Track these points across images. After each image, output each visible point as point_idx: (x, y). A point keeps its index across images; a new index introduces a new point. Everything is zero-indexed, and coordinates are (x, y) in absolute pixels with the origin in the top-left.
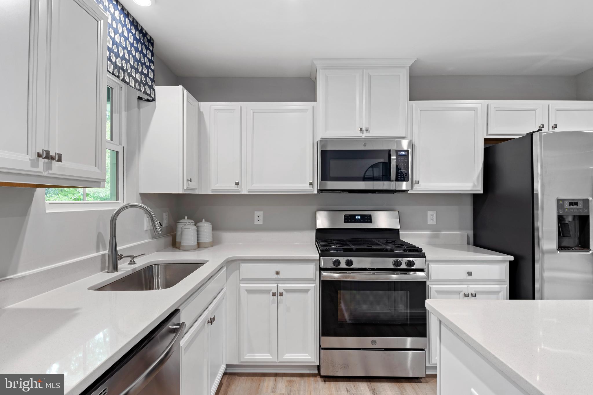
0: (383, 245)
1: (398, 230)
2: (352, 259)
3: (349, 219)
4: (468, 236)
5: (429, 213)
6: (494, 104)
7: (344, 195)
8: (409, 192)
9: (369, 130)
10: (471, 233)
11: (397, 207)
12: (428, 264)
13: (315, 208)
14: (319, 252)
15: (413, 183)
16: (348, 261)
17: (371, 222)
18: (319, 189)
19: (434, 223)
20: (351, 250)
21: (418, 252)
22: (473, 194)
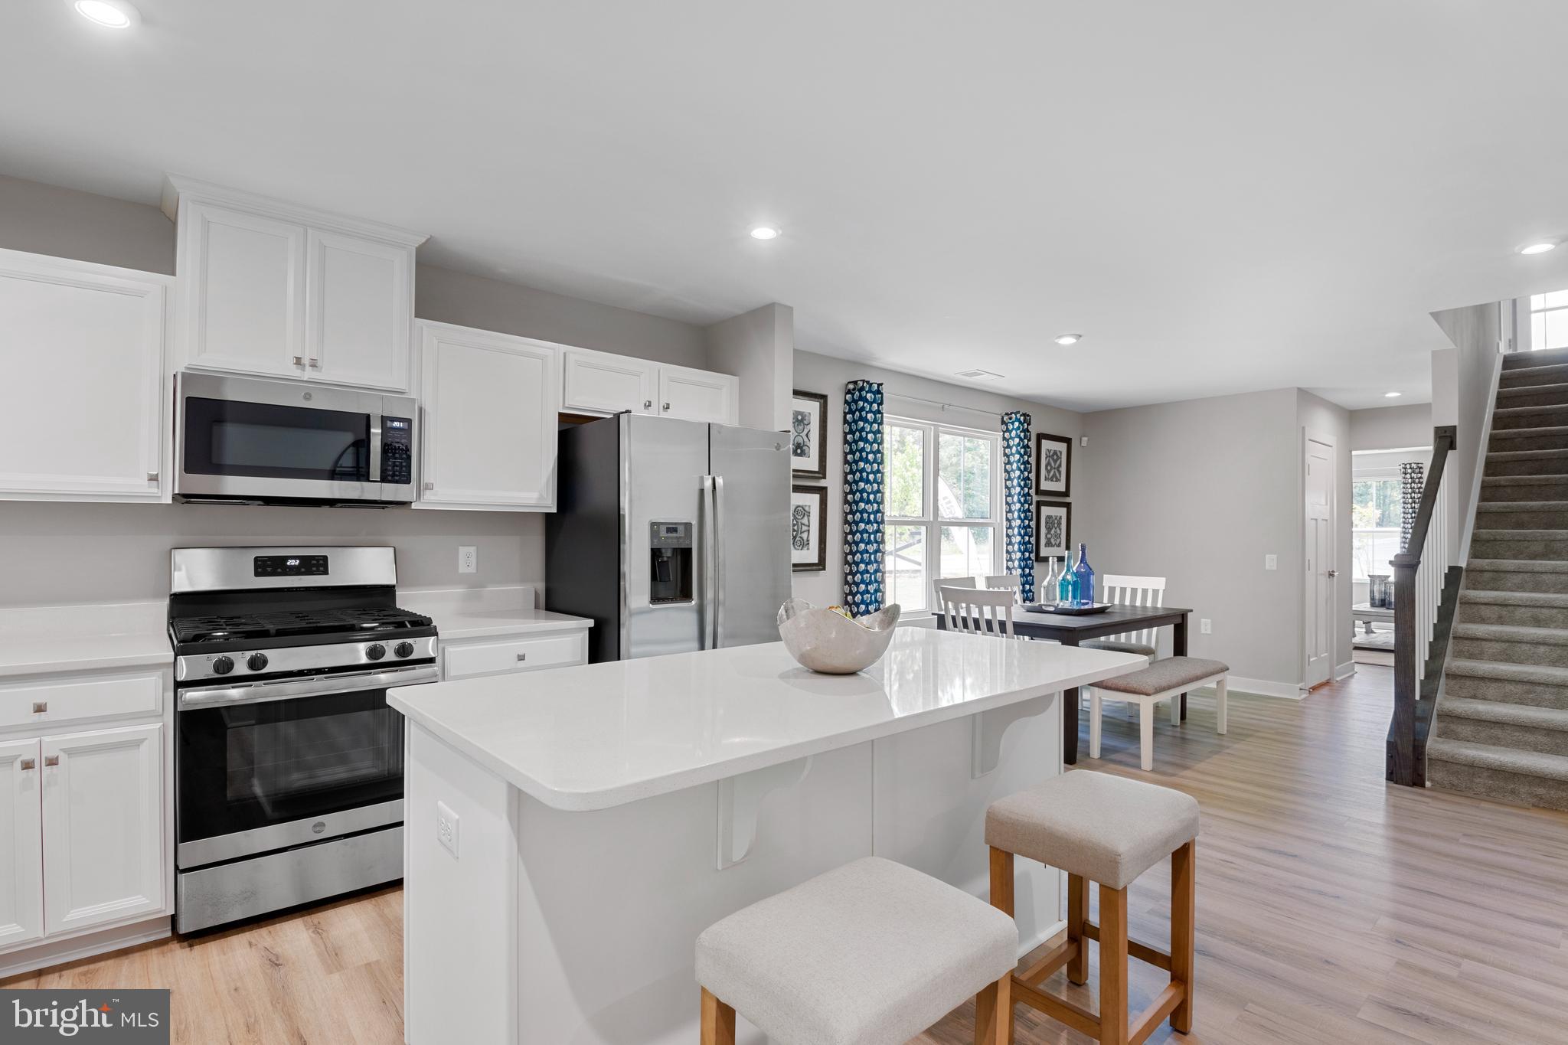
0: (344, 617)
1: (394, 586)
2: (266, 652)
3: (265, 566)
4: (536, 592)
5: (463, 551)
6: (576, 353)
7: (255, 509)
8: (414, 506)
9: (319, 364)
10: (541, 586)
11: (393, 540)
12: (444, 649)
13: (169, 540)
14: (175, 642)
15: (422, 488)
16: (255, 659)
17: (326, 572)
18: (177, 492)
19: (472, 569)
20: (265, 634)
21: (422, 626)
22: (546, 513)
